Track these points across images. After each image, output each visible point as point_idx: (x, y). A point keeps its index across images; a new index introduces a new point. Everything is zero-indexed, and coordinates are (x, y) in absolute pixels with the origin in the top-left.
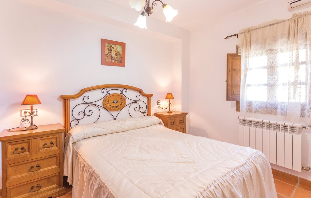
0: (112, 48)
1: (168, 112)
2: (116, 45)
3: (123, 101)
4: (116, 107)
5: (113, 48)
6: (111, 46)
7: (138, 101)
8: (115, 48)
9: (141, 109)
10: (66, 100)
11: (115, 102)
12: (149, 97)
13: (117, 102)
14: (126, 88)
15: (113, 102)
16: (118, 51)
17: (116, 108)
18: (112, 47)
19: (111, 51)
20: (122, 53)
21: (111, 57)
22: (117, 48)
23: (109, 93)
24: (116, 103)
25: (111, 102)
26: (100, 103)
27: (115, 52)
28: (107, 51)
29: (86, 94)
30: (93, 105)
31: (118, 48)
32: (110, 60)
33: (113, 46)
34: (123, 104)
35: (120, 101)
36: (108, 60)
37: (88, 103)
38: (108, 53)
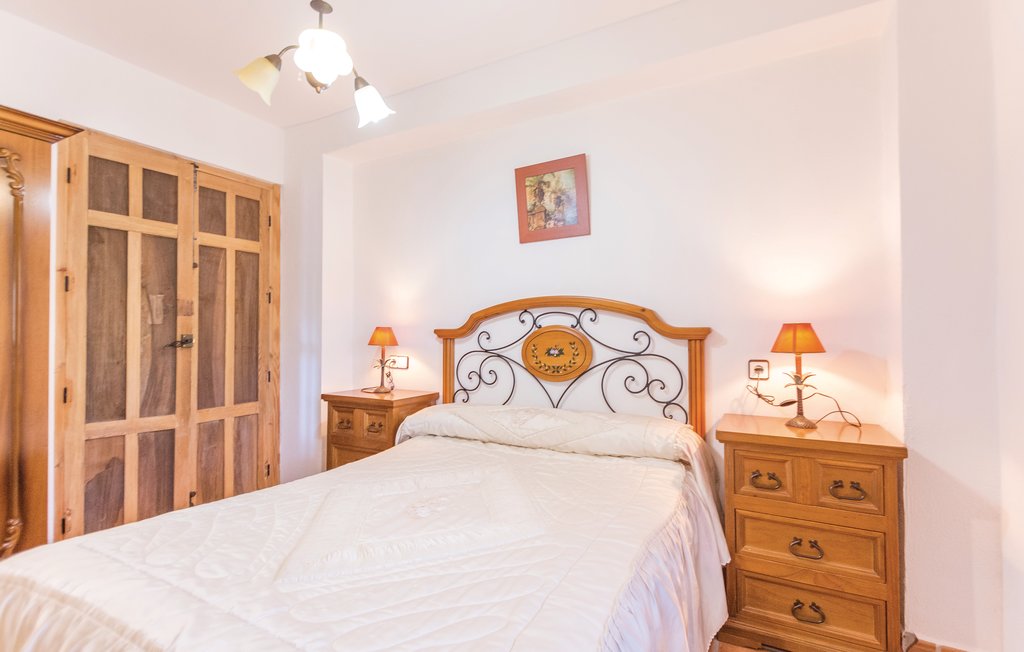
0: (544, 188)
1: (790, 425)
2: (556, 173)
3: (581, 350)
4: (557, 369)
5: (548, 184)
6: (541, 182)
7: (638, 354)
8: (553, 184)
9: (655, 388)
10: (447, 337)
11: (552, 352)
12: (697, 340)
13: (561, 352)
14: (592, 306)
15: (548, 353)
16: (564, 187)
17: (556, 373)
18: (545, 183)
19: (540, 194)
20: (575, 191)
21: (543, 214)
22: (558, 182)
23: (539, 323)
24: (558, 355)
25: (542, 351)
26: (515, 354)
27: (553, 196)
28: (530, 201)
29: (484, 327)
30: (499, 356)
31: (562, 180)
32: (543, 223)
33: (547, 178)
34: (579, 360)
35: (568, 350)
36: (535, 226)
37: (486, 351)
38: (534, 205)
